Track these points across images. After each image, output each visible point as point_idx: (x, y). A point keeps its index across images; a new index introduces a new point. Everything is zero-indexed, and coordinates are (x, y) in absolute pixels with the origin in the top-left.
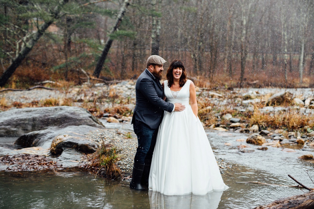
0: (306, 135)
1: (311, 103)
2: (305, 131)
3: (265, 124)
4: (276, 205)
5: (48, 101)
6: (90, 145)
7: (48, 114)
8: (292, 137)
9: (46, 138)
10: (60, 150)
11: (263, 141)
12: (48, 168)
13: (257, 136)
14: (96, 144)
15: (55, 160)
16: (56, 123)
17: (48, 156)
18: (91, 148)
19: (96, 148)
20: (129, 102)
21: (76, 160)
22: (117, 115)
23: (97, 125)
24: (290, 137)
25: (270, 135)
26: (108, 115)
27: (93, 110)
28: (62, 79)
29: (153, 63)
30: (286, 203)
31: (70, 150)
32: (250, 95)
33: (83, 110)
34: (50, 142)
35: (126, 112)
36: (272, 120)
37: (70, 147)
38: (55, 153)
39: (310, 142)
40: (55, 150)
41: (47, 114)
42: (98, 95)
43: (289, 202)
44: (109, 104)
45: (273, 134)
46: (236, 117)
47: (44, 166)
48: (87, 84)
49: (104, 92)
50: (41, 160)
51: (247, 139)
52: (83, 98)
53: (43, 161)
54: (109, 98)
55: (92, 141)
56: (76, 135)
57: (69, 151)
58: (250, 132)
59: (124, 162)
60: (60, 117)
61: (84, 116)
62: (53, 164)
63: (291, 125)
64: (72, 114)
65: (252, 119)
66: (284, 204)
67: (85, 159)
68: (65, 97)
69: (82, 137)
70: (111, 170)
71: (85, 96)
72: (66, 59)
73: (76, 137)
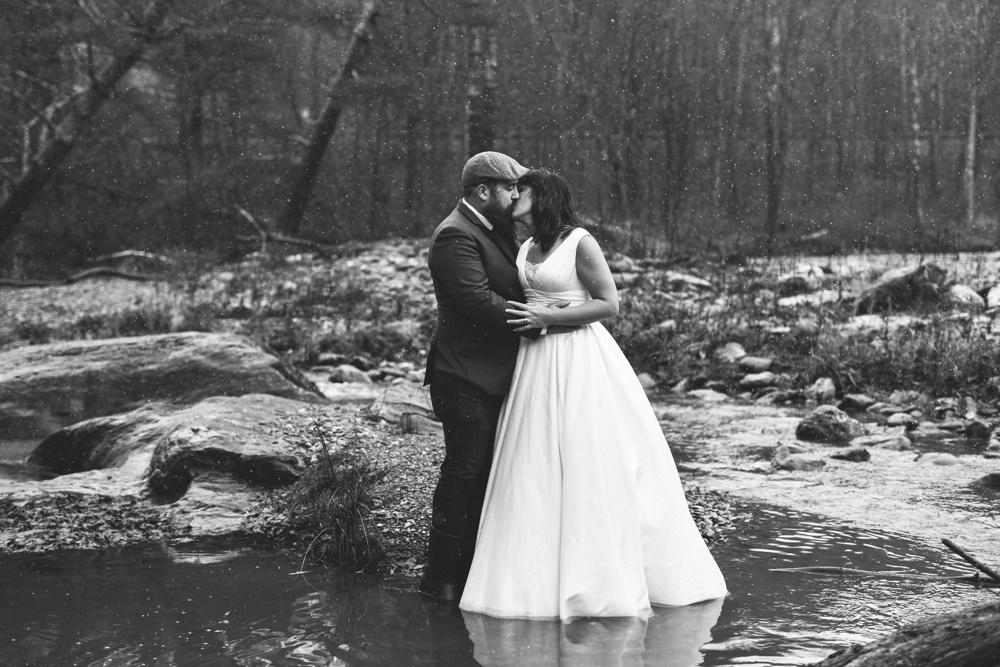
2: (992, 391)
3: (857, 372)
4: (909, 642)
6: (279, 460)
7: (136, 358)
8: (949, 413)
9: (133, 440)
10: (181, 477)
11: (852, 431)
12: (144, 539)
13: (831, 413)
14: (301, 454)
15: (166, 511)
17: (143, 500)
18: (283, 469)
19: (301, 469)
20: (402, 314)
21: (237, 511)
22: (365, 358)
23: (301, 391)
24: (941, 413)
25: (873, 410)
26: (334, 356)
27: (285, 341)
28: (177, 244)
29: (488, 175)
30: (939, 634)
31: (216, 475)
32: (801, 279)
33: (251, 345)
34: (148, 451)
35: (393, 346)
36: (878, 358)
37: (215, 468)
38: (166, 488)
40: (165, 478)
41: (132, 360)
42: (296, 292)
43: (950, 629)
44: (336, 322)
45: (884, 407)
46: (759, 353)
47: (129, 532)
48: (258, 258)
49: (318, 283)
50: (121, 512)
51: (797, 424)
52: (247, 304)
53: (127, 517)
54: (336, 300)
55: (288, 444)
56: (234, 426)
57: (211, 481)
58: (808, 401)
59: (397, 513)
61: (256, 362)
62: (159, 524)
63: (943, 374)
64: (215, 356)
65: (814, 358)
66: (935, 636)
67: (266, 505)
68: (188, 302)
69: (252, 432)
70: (354, 539)
71: (256, 297)
72: (188, 176)
73: (233, 434)
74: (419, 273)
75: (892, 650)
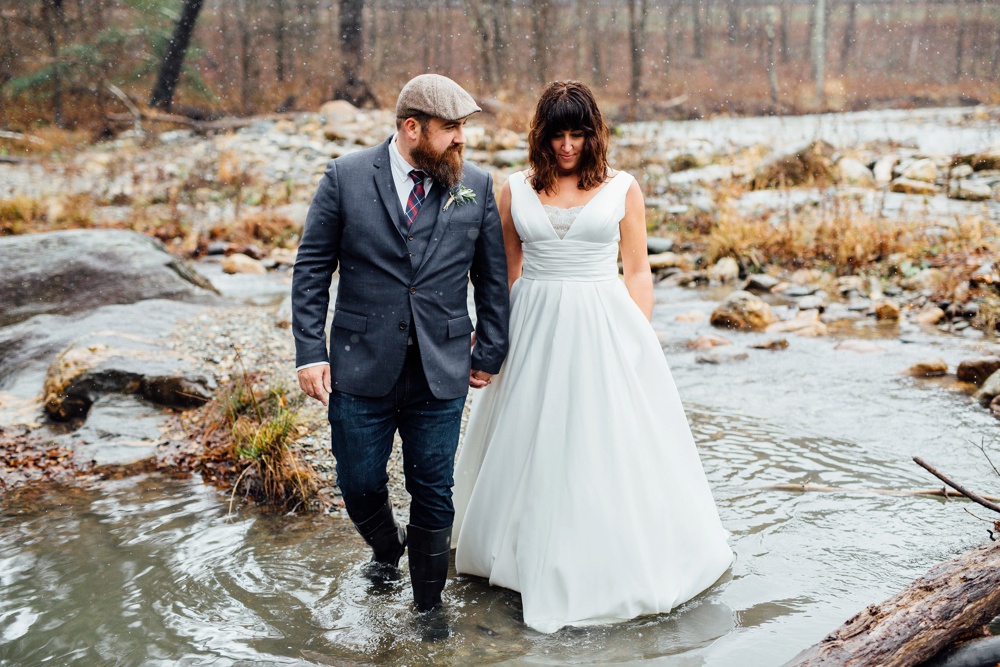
0: (899, 285)
1: (895, 175)
2: (894, 271)
3: (760, 253)
4: (927, 599)
5: (8, 206)
6: (187, 380)
7: (18, 261)
8: (854, 293)
9: (21, 356)
10: (79, 402)
11: (766, 318)
12: (45, 478)
13: (745, 299)
14: (210, 372)
15: (65, 440)
16: (49, 294)
17: (40, 427)
18: (192, 390)
19: (212, 390)
20: (291, 198)
21: (145, 439)
22: (256, 246)
23: (197, 291)
24: (845, 294)
25: (779, 292)
26: (225, 246)
27: (172, 231)
28: (46, 122)
30: (956, 586)
31: (118, 399)
32: (692, 156)
33: (141, 242)
34: (39, 370)
35: (285, 232)
36: (779, 238)
37: (117, 390)
38: (63, 414)
39: (917, 309)
40: (62, 403)
41: (13, 264)
42: (180, 177)
43: (965, 579)
44: (223, 208)
45: (789, 288)
46: (658, 233)
47: (27, 471)
48: (132, 137)
49: (200, 165)
50: (15, 446)
51: (711, 311)
52: (128, 190)
53: (23, 451)
54: (220, 186)
55: (194, 361)
56: (134, 342)
57: (114, 406)
58: (712, 282)
59: (325, 442)
60: (58, 271)
61: (149, 261)
62: (60, 460)
63: (844, 253)
64: (105, 257)
65: (715, 240)
66: (953, 589)
67: (176, 430)
68: (65, 190)
69: (153, 347)
70: (282, 475)
71: (137, 179)
72: (53, 52)
73: (134, 352)
74: (303, 153)
75: (912, 610)
